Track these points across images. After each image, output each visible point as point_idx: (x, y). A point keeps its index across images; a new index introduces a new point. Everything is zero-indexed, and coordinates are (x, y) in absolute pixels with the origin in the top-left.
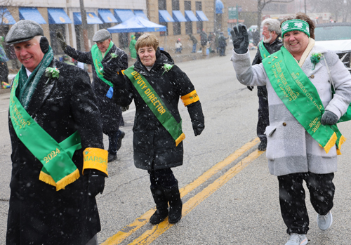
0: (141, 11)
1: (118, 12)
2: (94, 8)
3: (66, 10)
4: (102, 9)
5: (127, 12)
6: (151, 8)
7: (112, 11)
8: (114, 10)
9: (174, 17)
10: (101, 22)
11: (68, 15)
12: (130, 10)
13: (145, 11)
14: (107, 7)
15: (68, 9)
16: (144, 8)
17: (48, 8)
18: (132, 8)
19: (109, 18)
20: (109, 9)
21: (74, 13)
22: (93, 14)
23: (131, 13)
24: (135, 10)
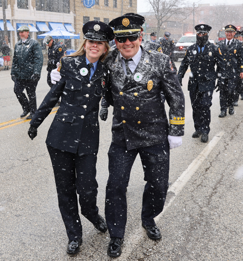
0: (70, 24)
1: (51, 24)
2: (33, 21)
3: (11, 22)
4: (37, 22)
5: (58, 24)
6: (77, 23)
8: (48, 23)
10: (37, 31)
11: (12, 25)
12: (61, 23)
13: (73, 25)
14: (43, 21)
15: (12, 20)
16: (73, 22)
18: (63, 22)
19: (44, 28)
21: (17, 24)
22: (32, 25)
23: (62, 25)
24: (65, 23)
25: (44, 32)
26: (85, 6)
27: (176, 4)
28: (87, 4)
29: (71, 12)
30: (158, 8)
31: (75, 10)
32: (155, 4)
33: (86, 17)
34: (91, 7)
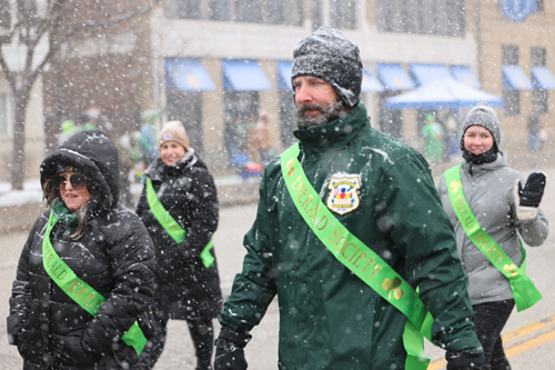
0: (462, 67)
4: (384, 64)
7: (405, 67)
8: (410, 65)
9: (533, 78)
10: (381, 89)
12: (442, 65)
13: (474, 69)
14: (395, 59)
16: (472, 62)
17: (278, 61)
18: (447, 61)
19: (397, 80)
20: (398, 64)
23: (444, 71)
24: (452, 67)
25: (399, 92)
26: (505, 17)
29: (470, 36)
31: (479, 30)
33: (510, 47)
34: (524, 19)
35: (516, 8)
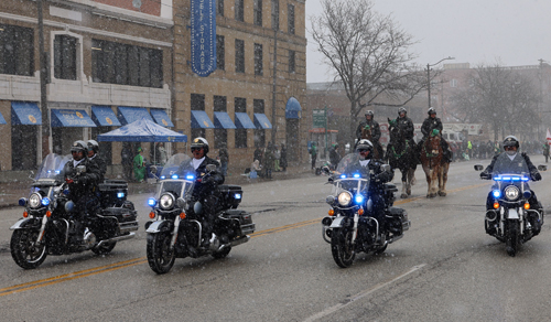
0: (162, 110)
1: (125, 112)
2: (86, 104)
4: (97, 106)
5: (139, 112)
6: (179, 107)
7: (115, 109)
8: (118, 107)
10: (94, 125)
12: (144, 109)
13: (169, 112)
14: (107, 104)
16: (168, 107)
17: (12, 101)
18: (148, 105)
19: (108, 119)
20: (110, 106)
21: (52, 111)
22: (83, 112)
23: (146, 113)
24: (152, 109)
25: (110, 128)
27: (390, 68)
28: (199, 69)
29: (166, 86)
30: (351, 77)
31: (173, 81)
32: (345, 69)
33: (198, 95)
34: (208, 74)
35: (202, 68)
